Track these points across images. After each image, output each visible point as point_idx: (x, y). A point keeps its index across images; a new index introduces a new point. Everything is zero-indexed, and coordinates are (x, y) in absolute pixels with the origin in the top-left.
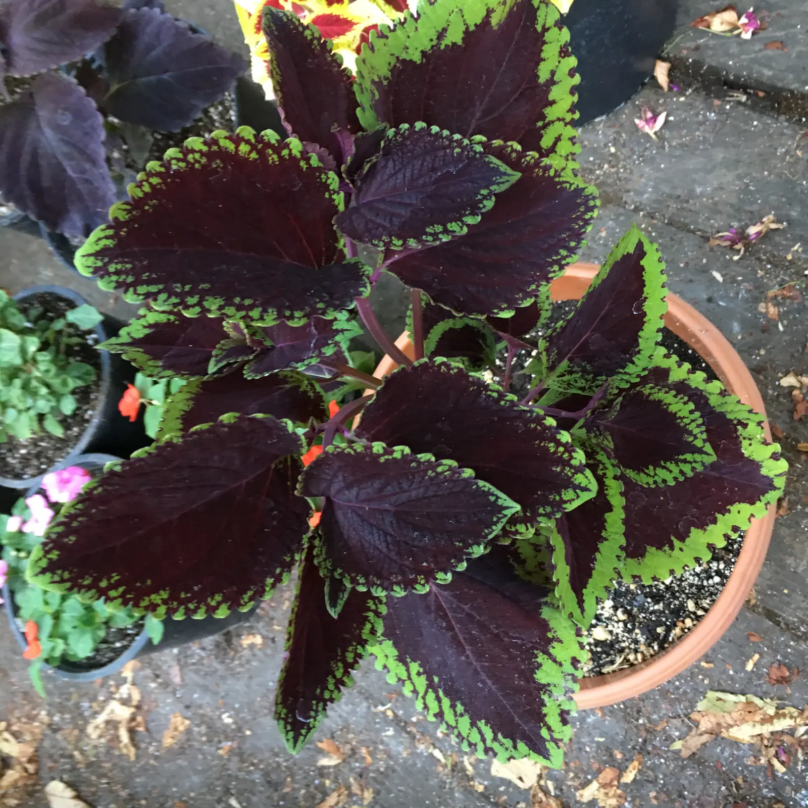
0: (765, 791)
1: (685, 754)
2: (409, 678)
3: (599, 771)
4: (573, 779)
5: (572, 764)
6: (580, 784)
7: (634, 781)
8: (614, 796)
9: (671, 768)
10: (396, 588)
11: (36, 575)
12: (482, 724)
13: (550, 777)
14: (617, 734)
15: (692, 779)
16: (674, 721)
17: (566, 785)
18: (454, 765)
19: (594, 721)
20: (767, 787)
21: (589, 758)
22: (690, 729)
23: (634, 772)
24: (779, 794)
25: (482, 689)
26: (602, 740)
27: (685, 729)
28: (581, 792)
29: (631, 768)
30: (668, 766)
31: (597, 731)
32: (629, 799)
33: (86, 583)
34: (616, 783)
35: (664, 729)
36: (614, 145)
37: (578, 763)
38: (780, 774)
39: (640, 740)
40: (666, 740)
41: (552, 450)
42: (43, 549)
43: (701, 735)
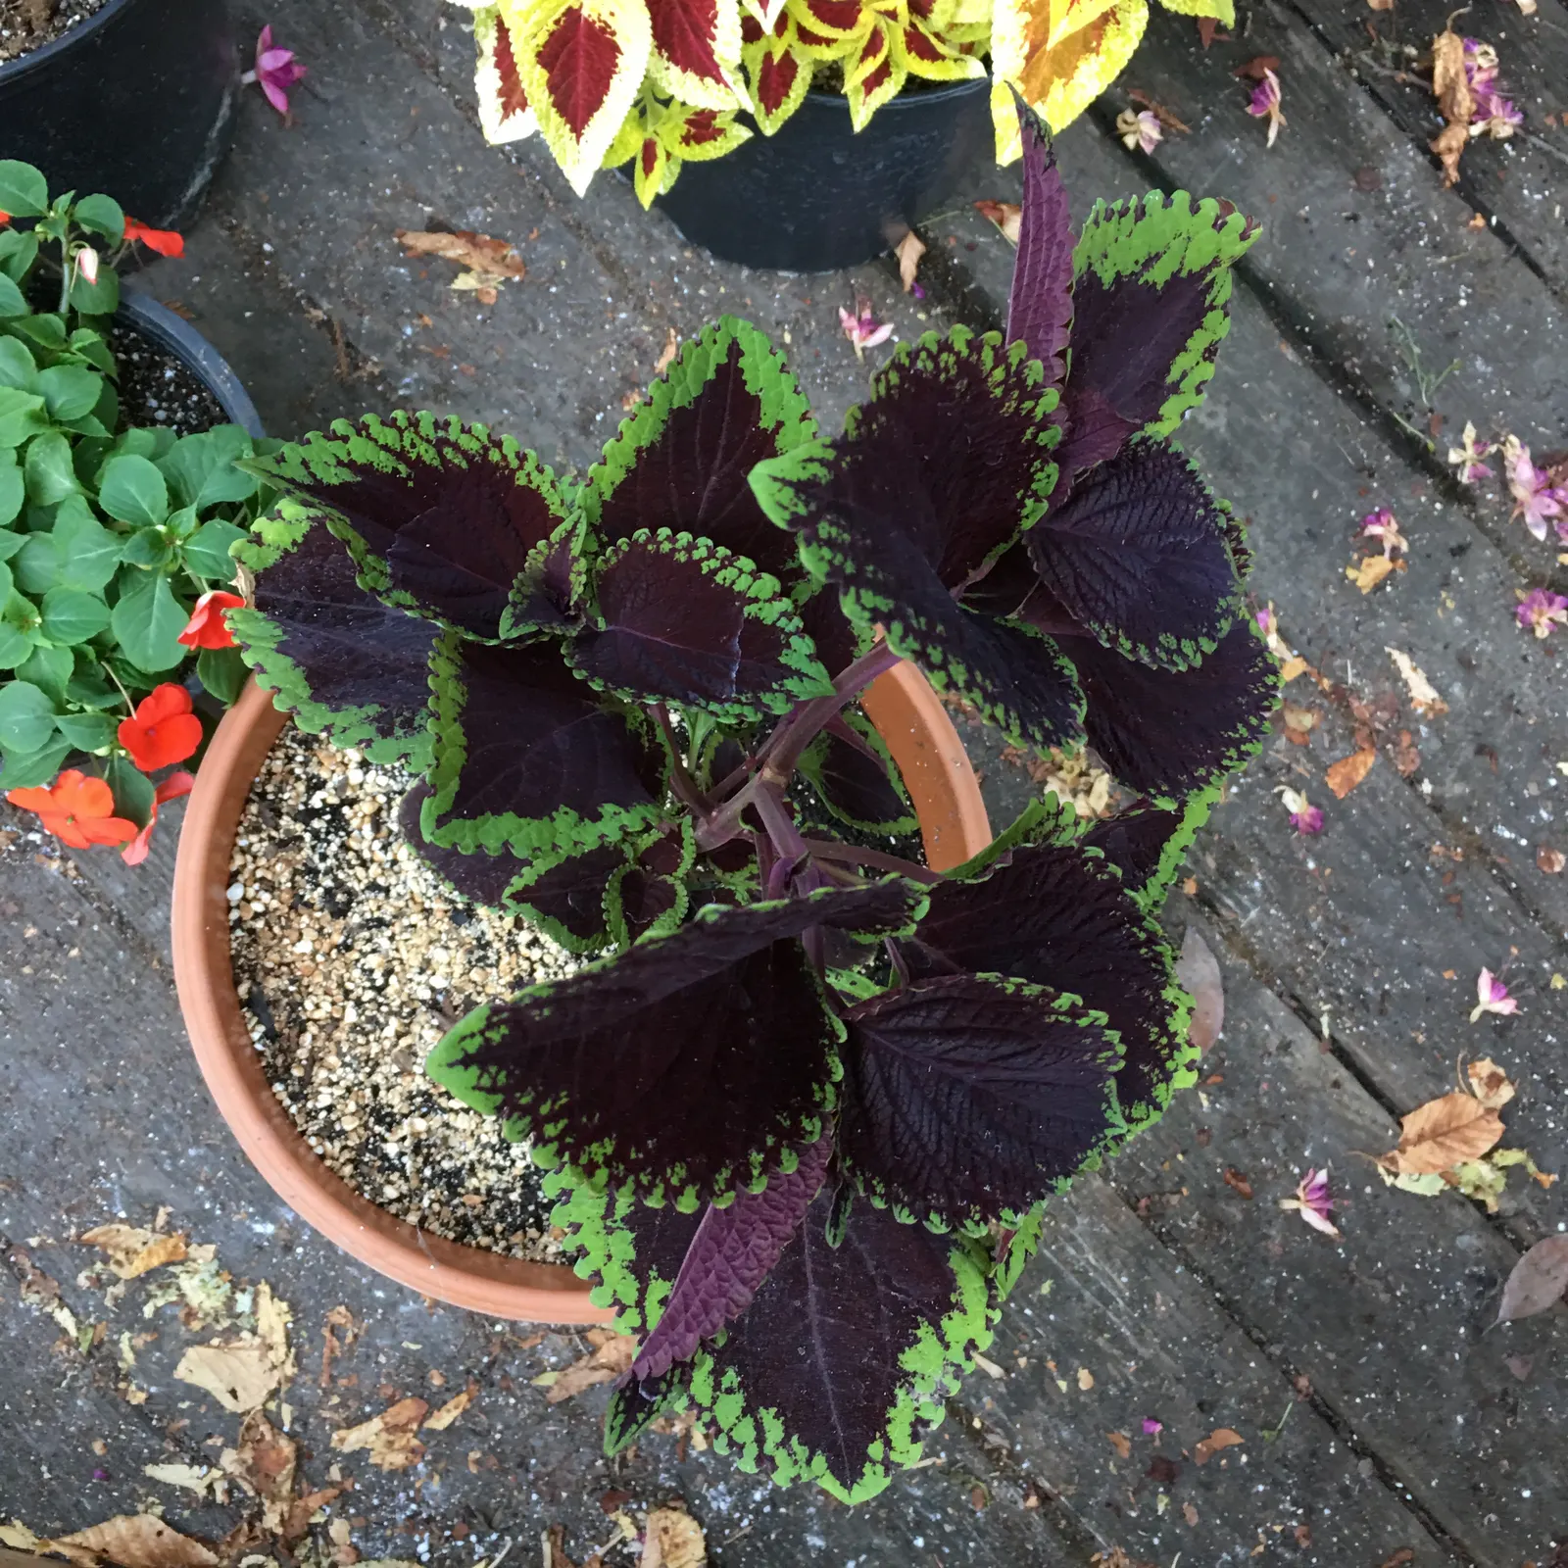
0: (663, 1475)
1: (556, 1395)
2: (640, 1304)
3: (391, 1401)
4: (335, 1408)
5: (343, 1382)
6: (346, 1419)
7: (450, 1429)
8: (402, 1449)
9: (522, 1415)
10: (934, 1217)
11: (451, 1065)
12: (768, 1416)
13: (293, 1399)
14: (446, 1341)
15: (551, 1439)
16: (555, 1337)
17: (318, 1416)
18: (96, 1346)
19: (413, 1312)
20: (667, 1471)
21: (378, 1376)
22: (578, 1356)
23: (456, 1413)
24: (683, 1486)
25: (802, 1359)
26: (414, 1347)
27: (567, 1354)
28: (343, 1433)
29: (451, 1405)
30: (517, 1412)
31: (411, 1331)
32: (428, 1457)
33: (524, 1101)
34: (415, 1426)
35: (533, 1348)
36: (791, 332)
37: (355, 1380)
38: (694, 1454)
39: (486, 1360)
40: (530, 1366)
41: (1153, 1037)
42: (488, 1019)
43: (594, 1369)
